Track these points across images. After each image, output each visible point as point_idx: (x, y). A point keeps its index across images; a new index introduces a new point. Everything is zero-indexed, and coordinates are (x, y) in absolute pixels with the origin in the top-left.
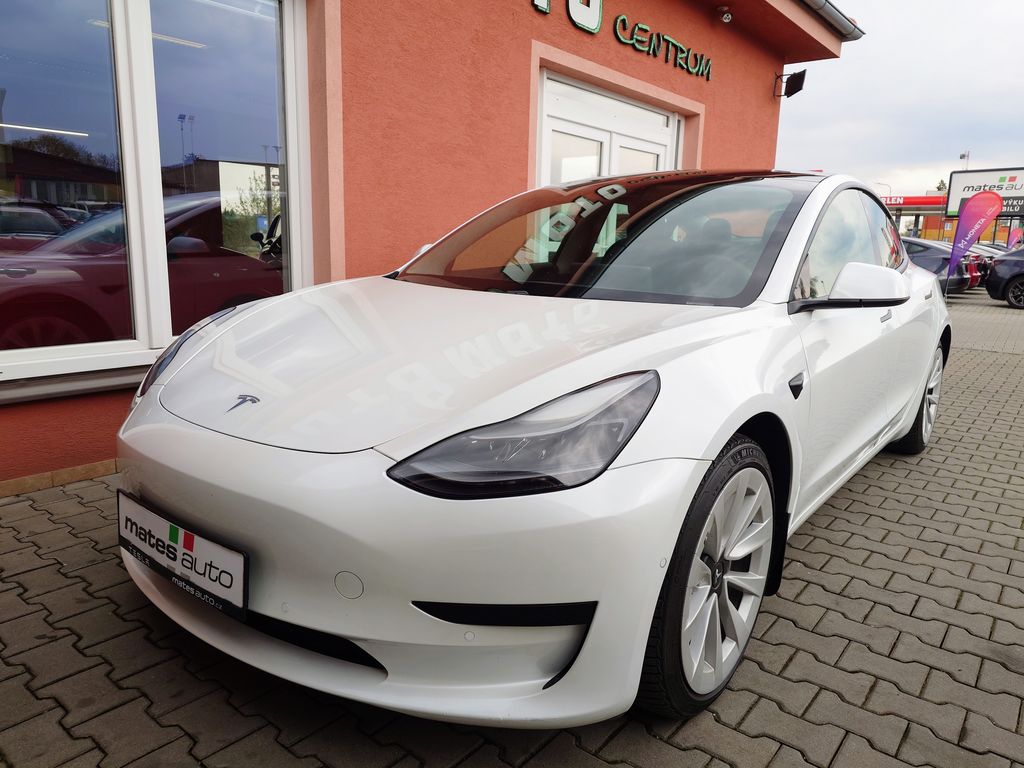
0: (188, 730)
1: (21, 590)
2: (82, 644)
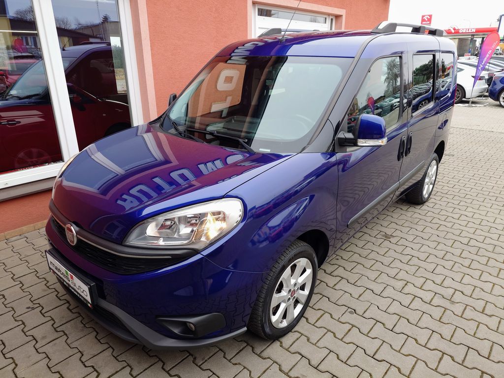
0: (81, 350)
1: (21, 285)
2: (43, 311)
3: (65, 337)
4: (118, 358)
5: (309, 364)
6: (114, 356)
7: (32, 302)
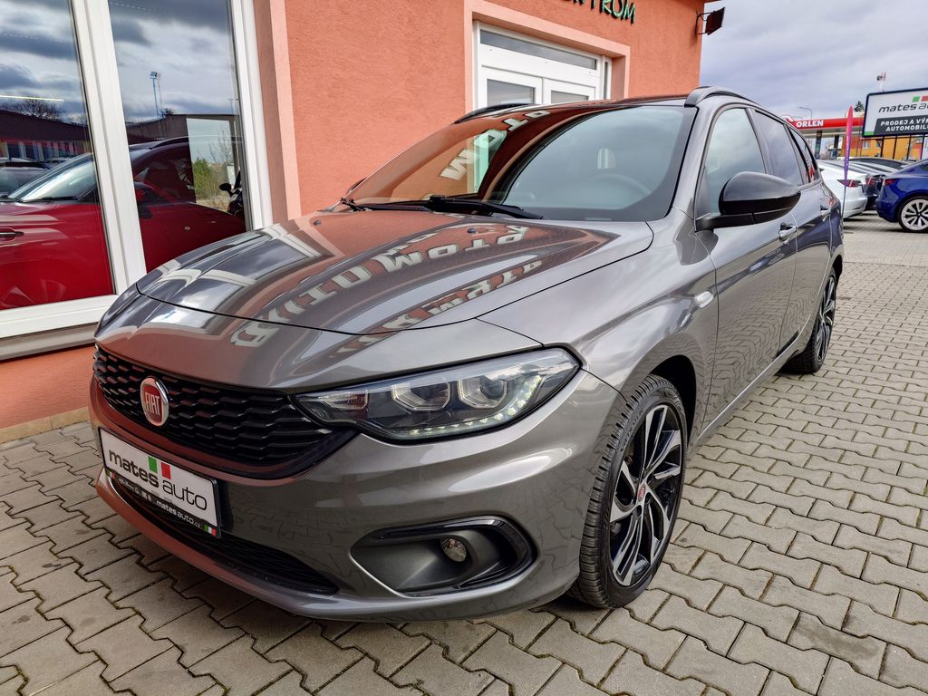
1: (28, 525)
2: (83, 571)
3: (139, 620)
4: (268, 654)
5: (708, 648)
6: (258, 653)
7: (55, 554)
